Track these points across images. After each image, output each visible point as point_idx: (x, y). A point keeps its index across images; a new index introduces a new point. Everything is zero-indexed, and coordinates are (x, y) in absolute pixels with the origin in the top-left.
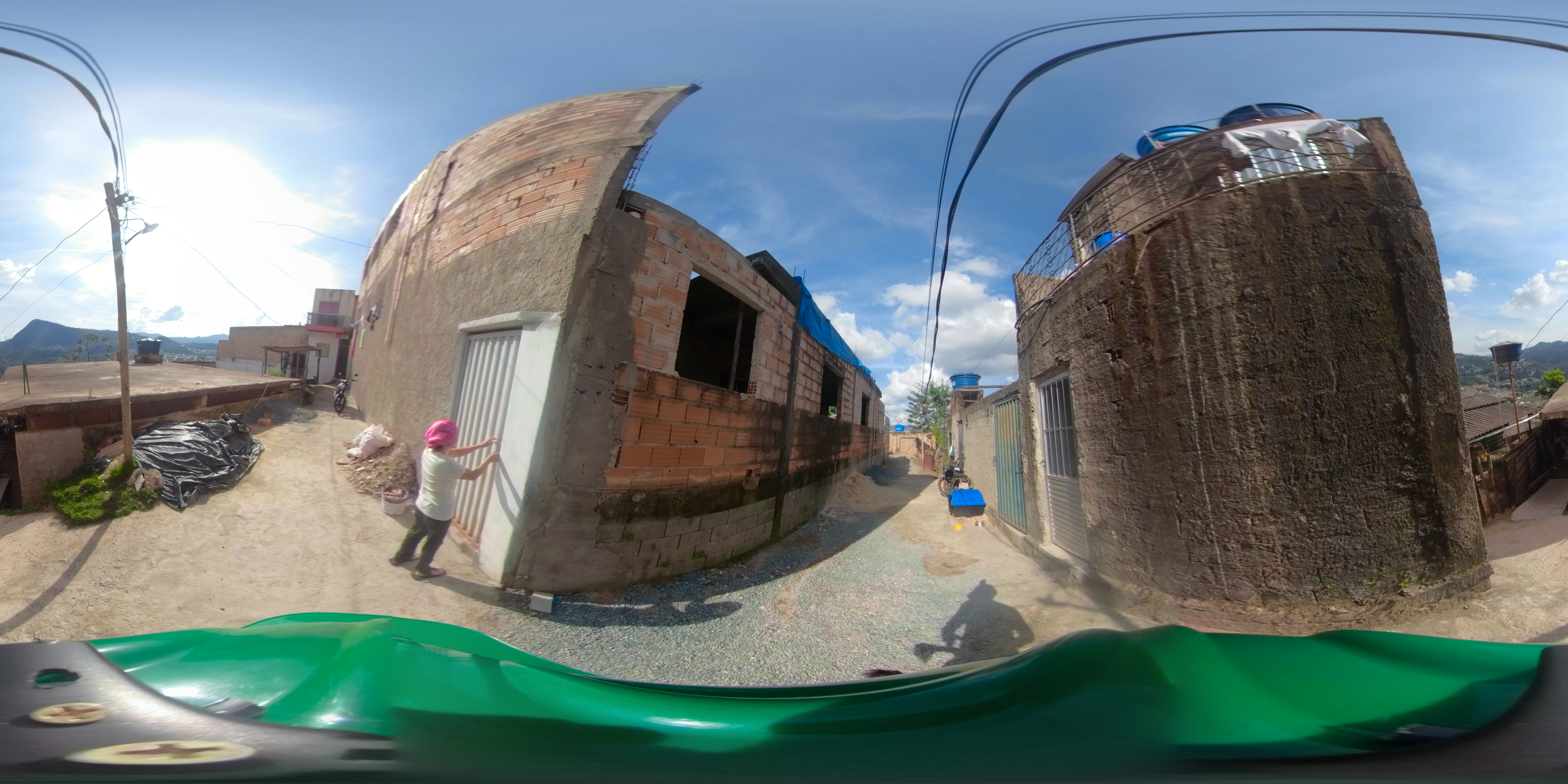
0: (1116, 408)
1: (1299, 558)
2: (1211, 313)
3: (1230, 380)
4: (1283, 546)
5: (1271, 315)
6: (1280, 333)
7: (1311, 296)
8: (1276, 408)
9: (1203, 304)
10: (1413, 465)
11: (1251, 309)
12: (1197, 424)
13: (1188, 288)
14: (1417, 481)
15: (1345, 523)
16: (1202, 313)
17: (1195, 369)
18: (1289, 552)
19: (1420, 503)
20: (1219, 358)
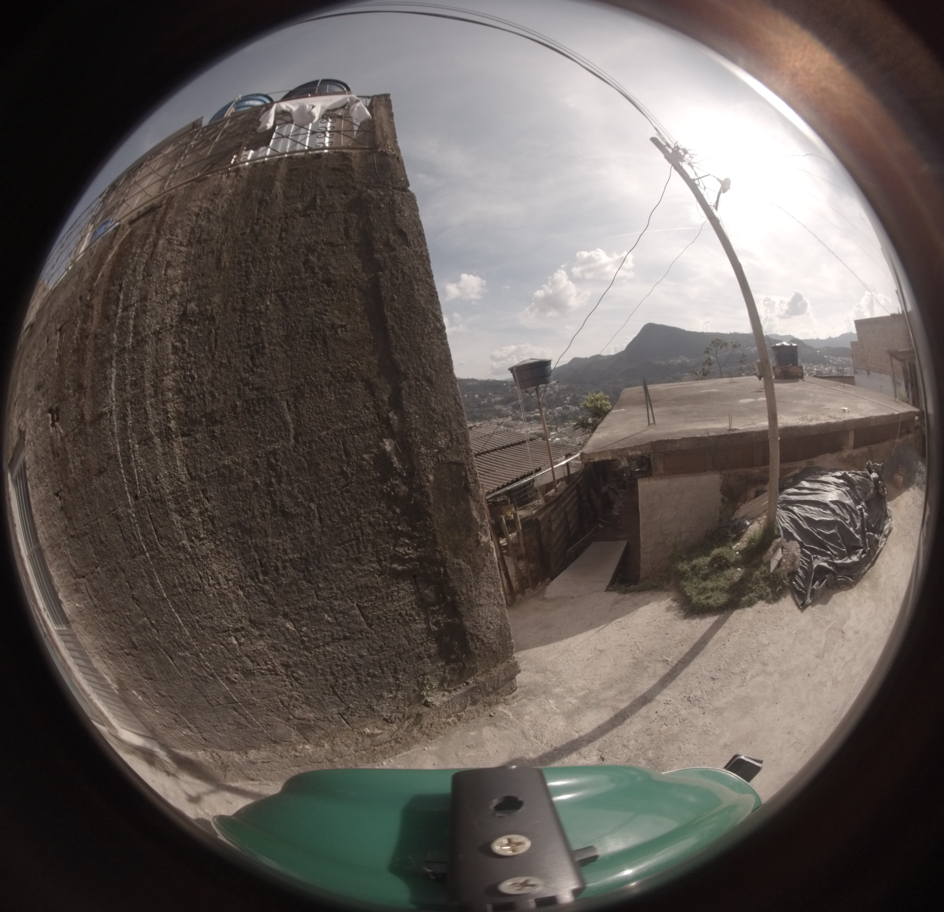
2: (146, 342)
3: (162, 441)
6: (221, 365)
7: (263, 310)
8: (219, 475)
11: (191, 333)
12: (135, 513)
15: (339, 624)
20: (150, 410)
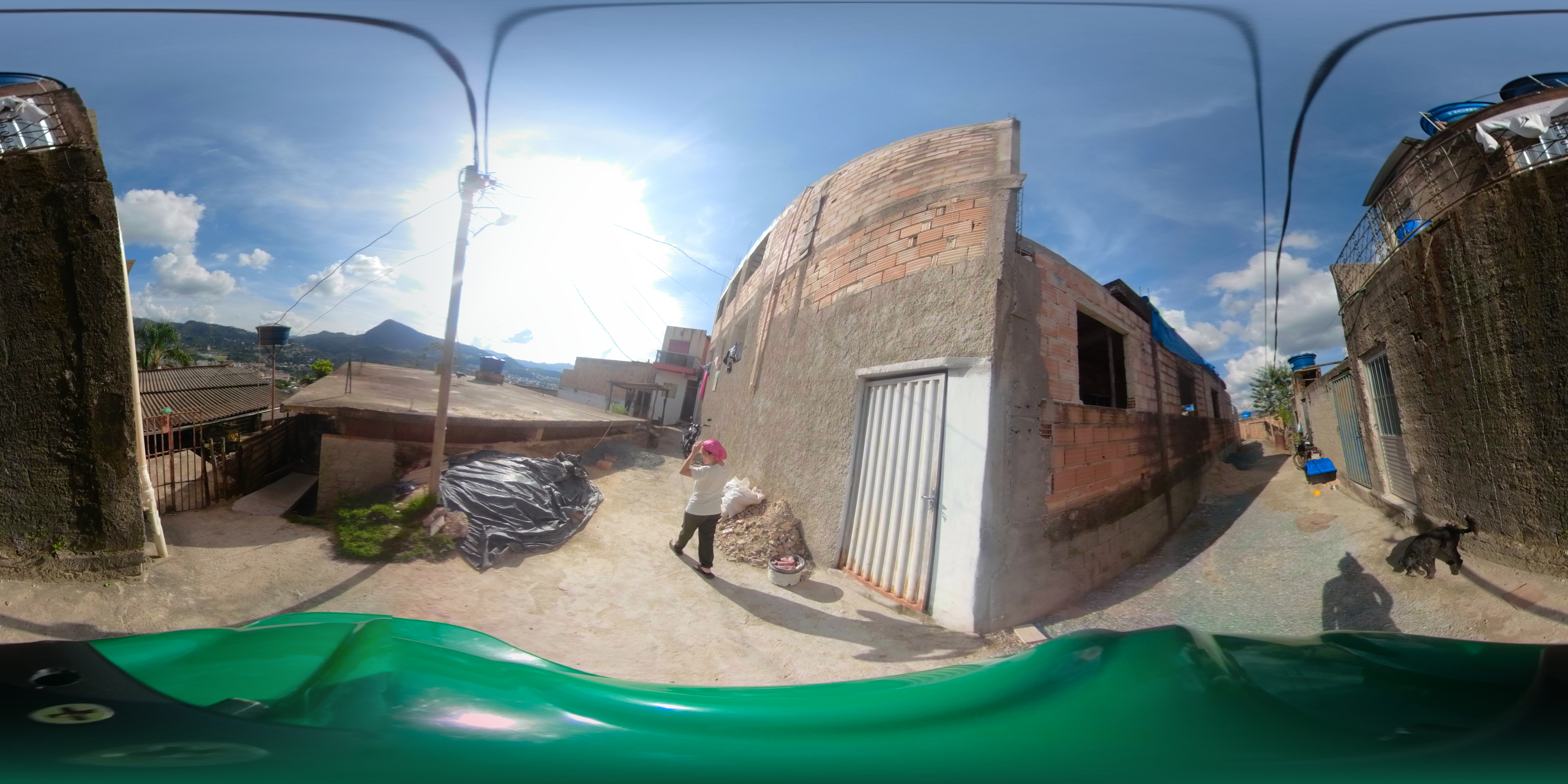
0: (1422, 377)
2: (1481, 302)
3: (1498, 355)
4: (1536, 489)
5: (1525, 302)
6: (1532, 316)
8: (1530, 377)
9: (1475, 295)
11: (1510, 298)
12: (1477, 388)
13: (1463, 282)
16: (1475, 302)
17: (1473, 347)
18: (1541, 496)
20: (1489, 338)
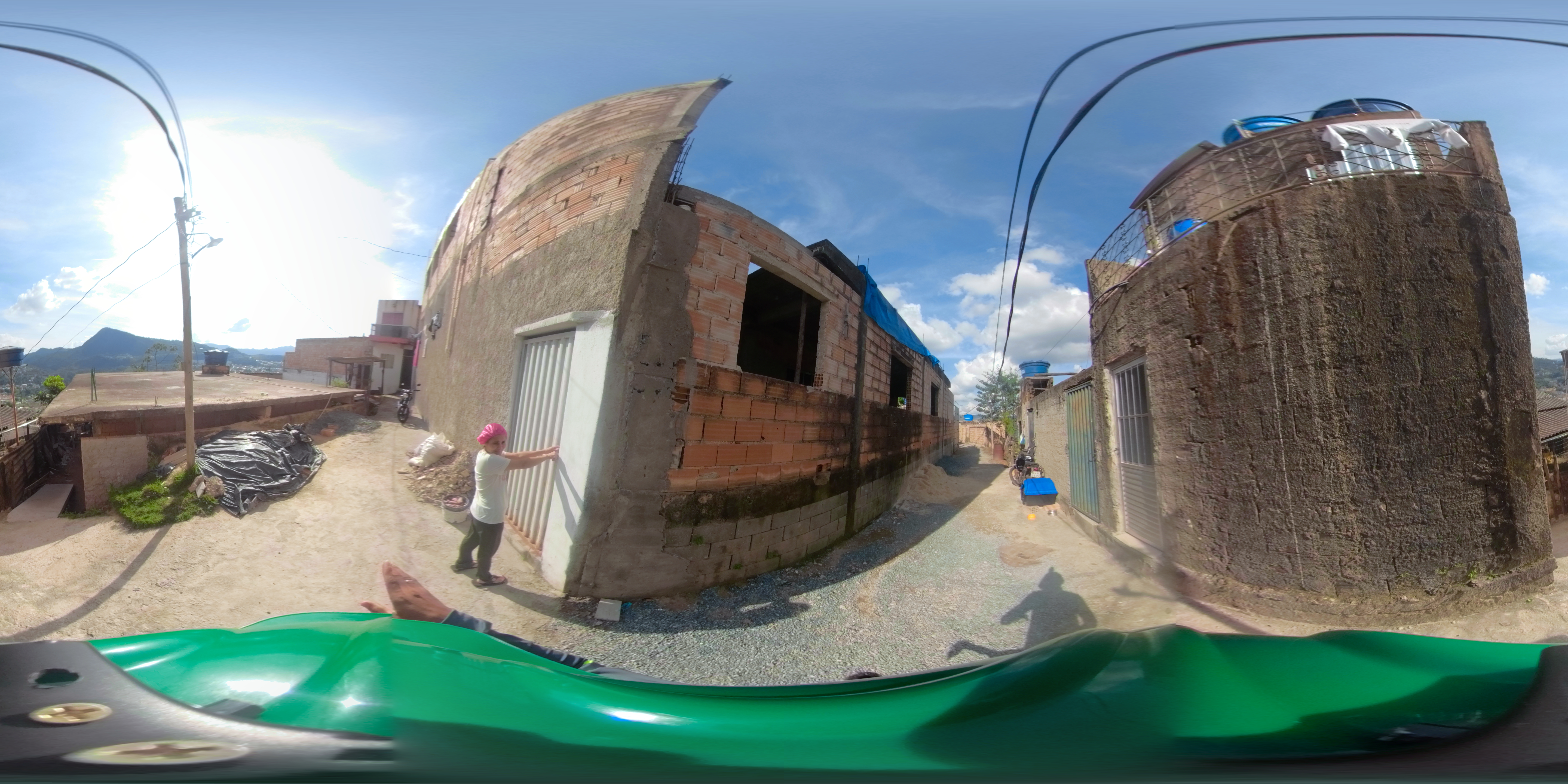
0: (1194, 394)
1: (1377, 546)
2: (1298, 302)
3: (1316, 369)
4: (1361, 534)
5: (1361, 308)
6: (1369, 325)
7: (1400, 292)
8: (1361, 398)
9: (1290, 293)
10: (1489, 458)
11: (1341, 301)
12: (1280, 412)
13: (1274, 276)
14: (1492, 474)
15: (1422, 512)
16: (1289, 301)
17: (1280, 357)
18: (1368, 541)
19: (1493, 495)
20: (1305, 347)
